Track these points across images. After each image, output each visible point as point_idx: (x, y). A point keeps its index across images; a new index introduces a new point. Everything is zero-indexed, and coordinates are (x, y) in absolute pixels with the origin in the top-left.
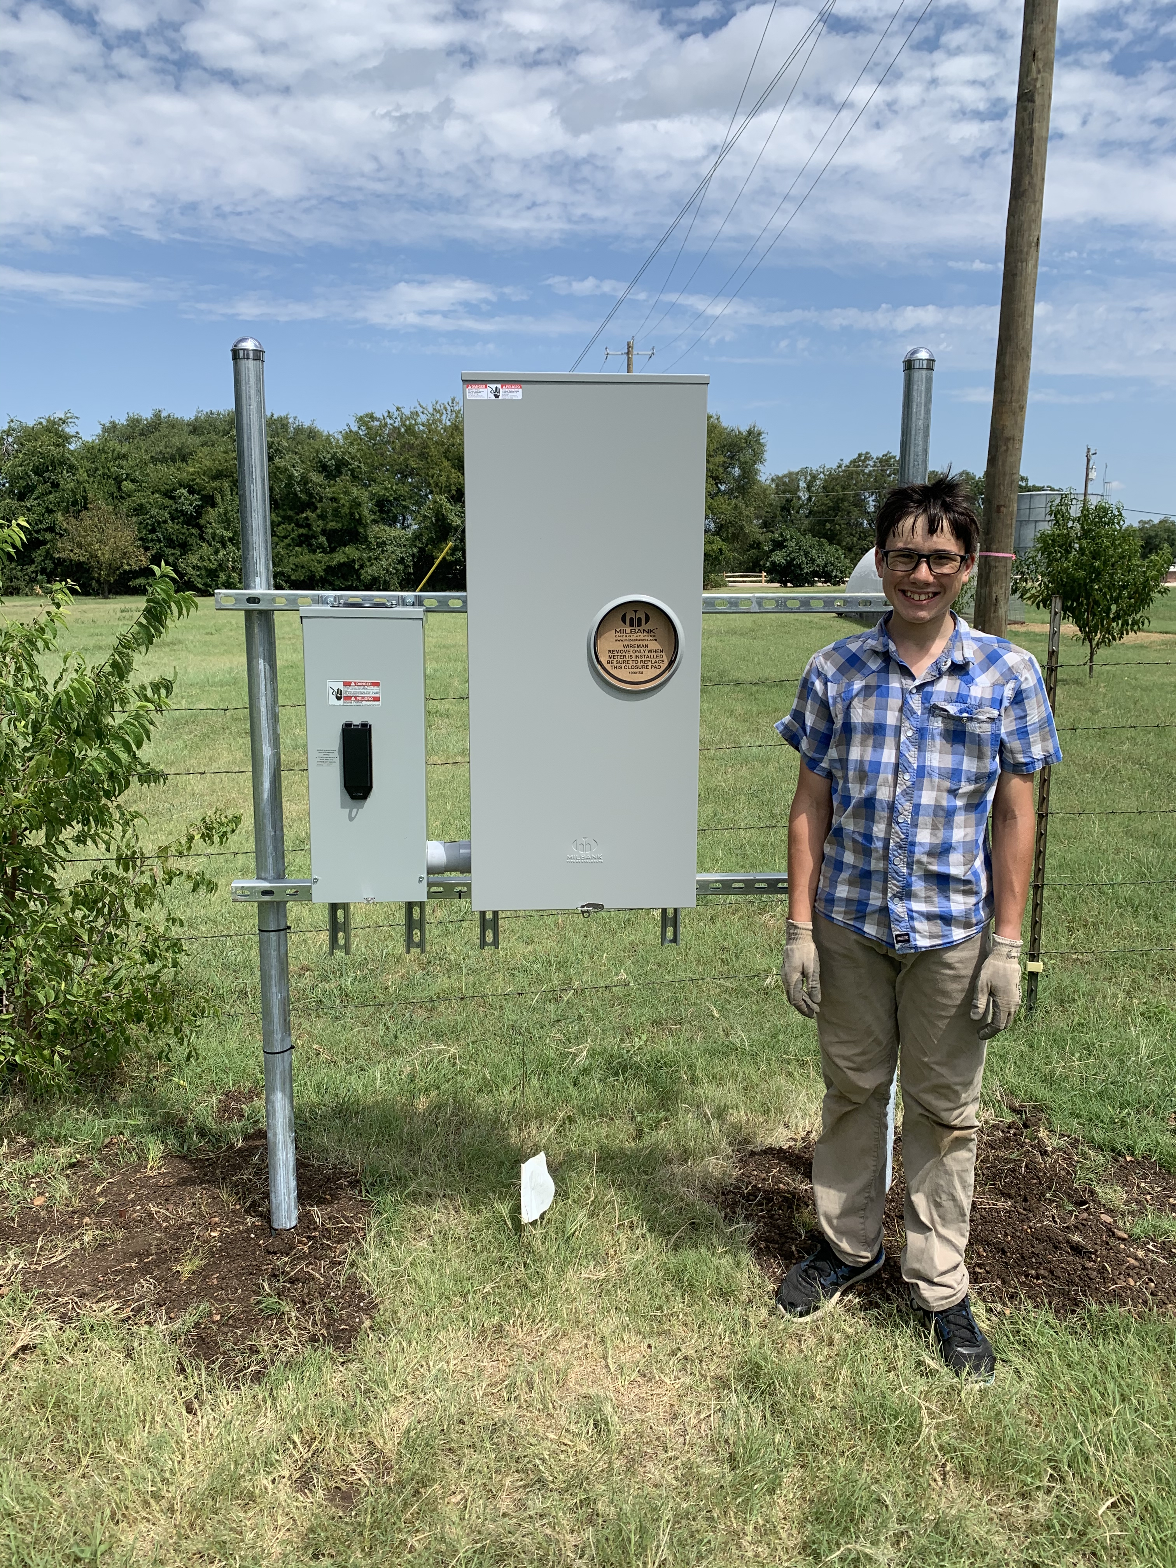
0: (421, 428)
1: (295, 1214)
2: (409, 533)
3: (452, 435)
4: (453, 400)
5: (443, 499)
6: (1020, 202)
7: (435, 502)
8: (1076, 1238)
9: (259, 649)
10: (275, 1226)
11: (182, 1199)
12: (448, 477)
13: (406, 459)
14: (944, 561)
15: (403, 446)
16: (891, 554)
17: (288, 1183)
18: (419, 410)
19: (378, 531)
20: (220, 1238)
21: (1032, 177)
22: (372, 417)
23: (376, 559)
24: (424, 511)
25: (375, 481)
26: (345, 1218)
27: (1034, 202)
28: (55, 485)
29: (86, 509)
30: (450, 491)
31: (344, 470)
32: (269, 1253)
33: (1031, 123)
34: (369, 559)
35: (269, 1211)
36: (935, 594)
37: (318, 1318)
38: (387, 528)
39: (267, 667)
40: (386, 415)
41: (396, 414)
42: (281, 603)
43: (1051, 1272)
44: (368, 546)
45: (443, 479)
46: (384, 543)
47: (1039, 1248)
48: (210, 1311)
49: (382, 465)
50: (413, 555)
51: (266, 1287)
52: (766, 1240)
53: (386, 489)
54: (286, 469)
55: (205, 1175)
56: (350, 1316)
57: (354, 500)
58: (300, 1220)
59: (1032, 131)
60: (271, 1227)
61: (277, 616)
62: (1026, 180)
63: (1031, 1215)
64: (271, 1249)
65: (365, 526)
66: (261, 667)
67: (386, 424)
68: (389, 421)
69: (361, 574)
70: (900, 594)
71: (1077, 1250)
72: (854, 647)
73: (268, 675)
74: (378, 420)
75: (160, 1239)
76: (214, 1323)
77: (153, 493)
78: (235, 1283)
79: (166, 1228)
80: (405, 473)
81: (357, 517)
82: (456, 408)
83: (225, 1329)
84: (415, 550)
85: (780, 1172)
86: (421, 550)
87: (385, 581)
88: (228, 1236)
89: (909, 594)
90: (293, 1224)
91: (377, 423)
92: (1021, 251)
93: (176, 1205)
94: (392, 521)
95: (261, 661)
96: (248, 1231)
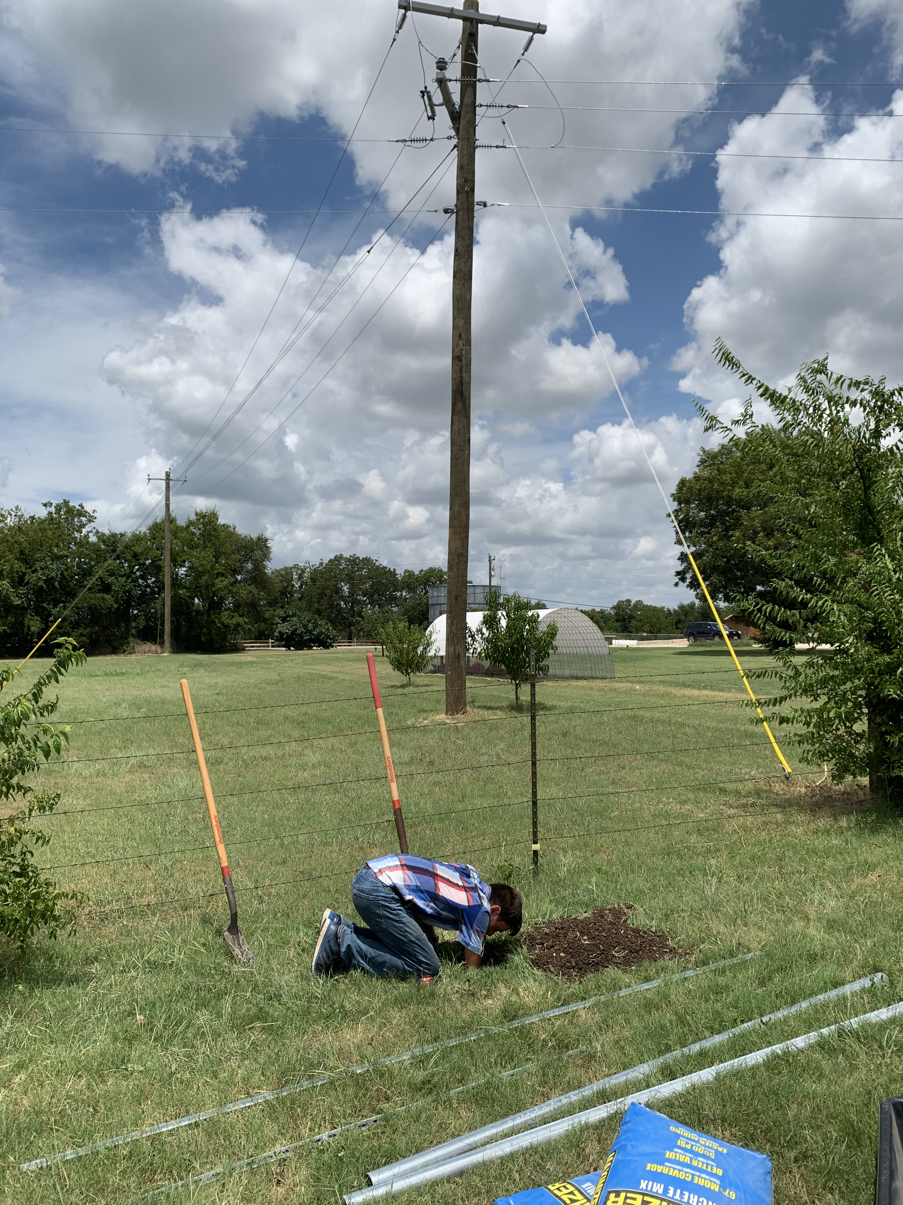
5: (5, 584)
6: (458, 417)
21: (464, 403)
27: (466, 418)
33: (461, 373)
59: (462, 377)
62: (460, 405)
92: (460, 445)
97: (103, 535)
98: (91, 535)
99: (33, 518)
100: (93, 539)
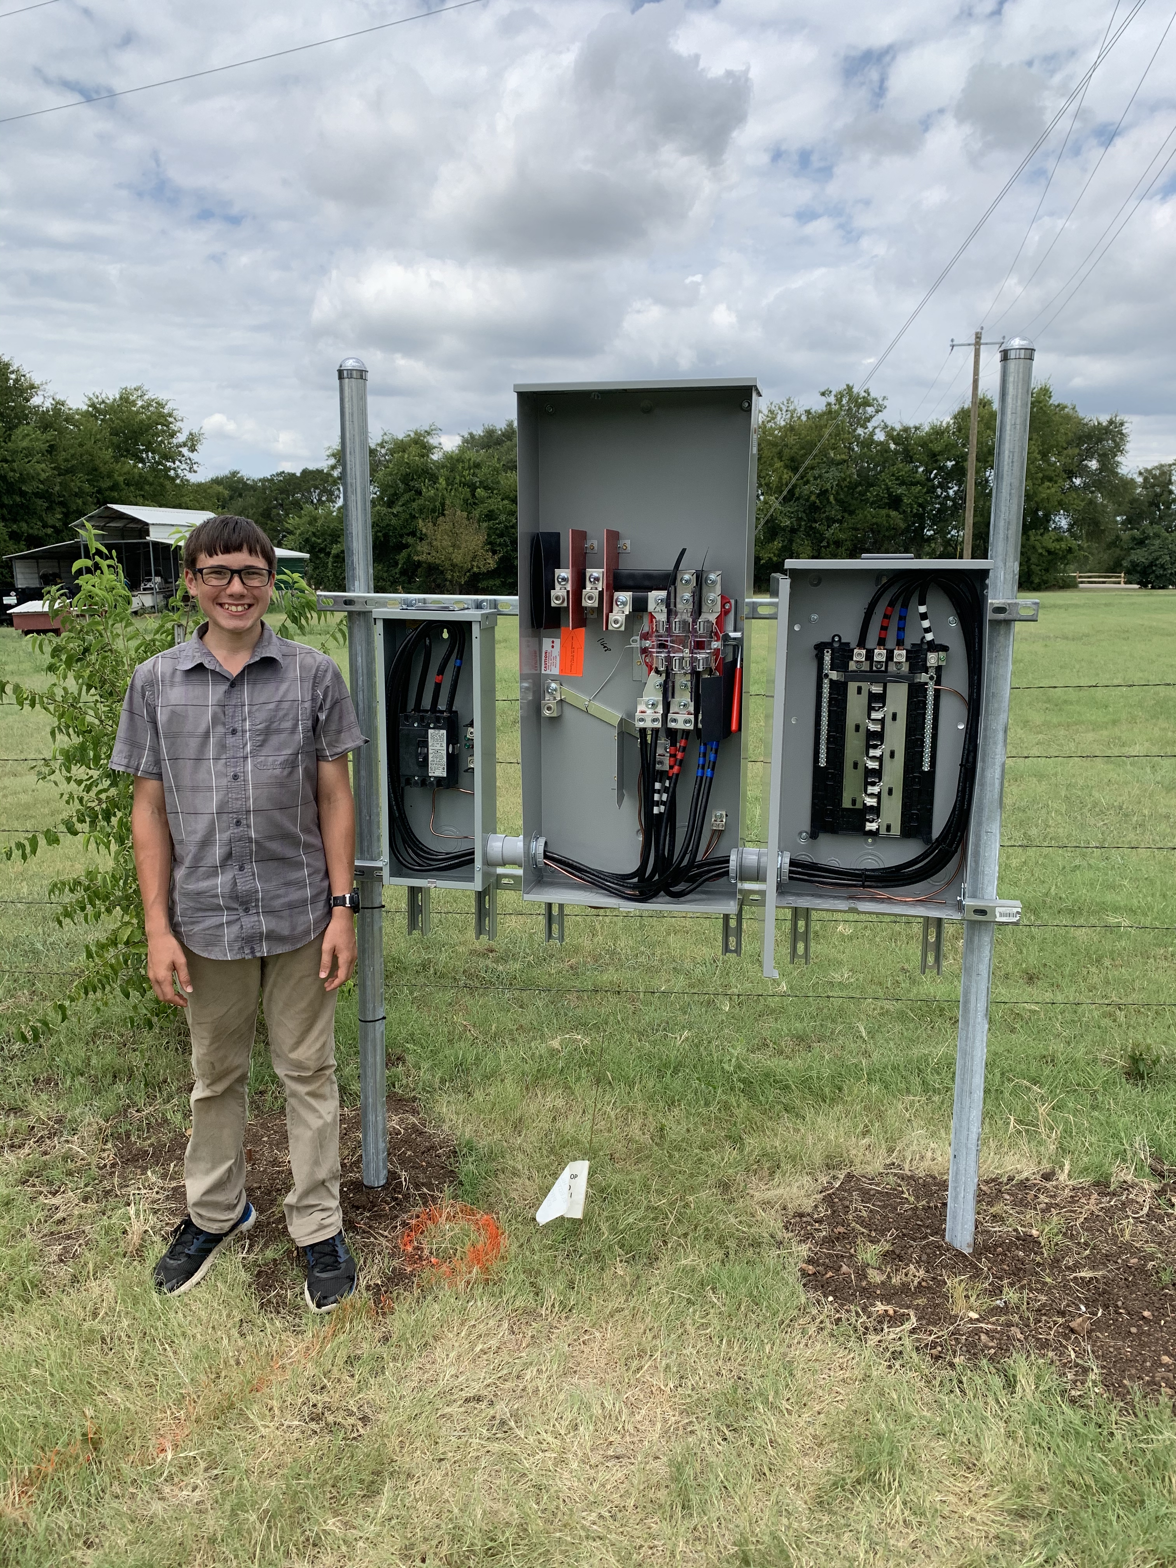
1: (383, 1174)
3: (787, 435)
4: (788, 400)
9: (358, 647)
10: (365, 1183)
26: (430, 1185)
28: (419, 493)
29: (444, 515)
39: (365, 664)
66: (359, 664)
70: (218, 607)
73: (365, 672)
77: (502, 500)
89: (226, 606)
90: (381, 1183)
95: (359, 659)
98: (877, 431)
99: (808, 412)
100: (880, 436)
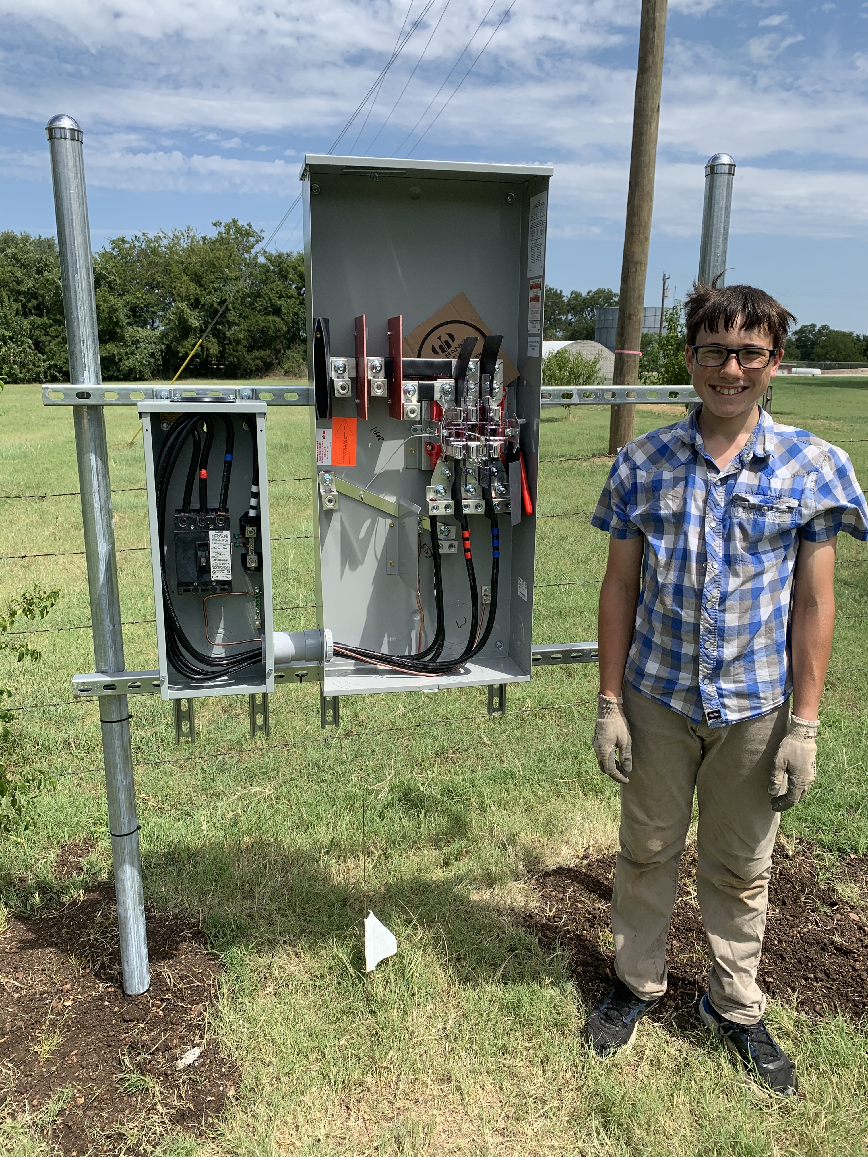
0: (164, 249)
1: (147, 979)
2: (158, 333)
3: (189, 256)
4: (188, 228)
5: (184, 306)
6: (645, 76)
7: (178, 308)
8: (838, 940)
9: (90, 443)
10: (129, 992)
11: (31, 966)
12: (187, 289)
13: (152, 275)
14: (754, 356)
15: (150, 264)
16: (701, 350)
17: (139, 952)
18: (161, 235)
19: (131, 331)
20: (74, 1009)
21: (654, 56)
22: (123, 240)
23: (131, 354)
24: (170, 315)
25: (128, 292)
26: (195, 975)
27: (656, 76)
30: (189, 300)
31: (102, 282)
32: (126, 1021)
33: (654, 13)
34: (126, 354)
35: (121, 974)
36: (744, 388)
37: (182, 1090)
38: (140, 329)
39: (99, 462)
40: (134, 239)
41: (142, 238)
42: (111, 398)
43: (827, 975)
44: (125, 343)
45: (184, 290)
46: (138, 341)
47: (813, 951)
48: (74, 1095)
49: (133, 279)
50: (162, 351)
51: (127, 1063)
52: (582, 965)
53: (138, 298)
54: (54, 282)
55: (51, 937)
56: (214, 1085)
57: (112, 307)
58: (152, 982)
59: (654, 19)
60: (124, 993)
61: (106, 410)
62: (650, 59)
63: (797, 921)
64: (127, 1018)
65: (122, 328)
66: (93, 463)
67: (135, 246)
68: (137, 244)
69: (120, 366)
70: (710, 389)
71: (842, 951)
72: (666, 438)
73: (100, 471)
74: (128, 243)
75: (13, 1015)
76: (78, 1107)
78: (95, 1059)
79: (19, 999)
80: (153, 285)
81: (115, 320)
82: (191, 234)
83: (90, 1113)
84: (163, 347)
85: (575, 891)
86: (168, 347)
87: (140, 372)
88: (81, 1004)
89: (718, 389)
90: (146, 988)
91: (127, 246)
92: (646, 115)
93: (26, 972)
94: (143, 324)
95: (93, 457)
96: (101, 998)
97: (271, 255)
98: (259, 255)
99: (204, 239)
100: (262, 260)
